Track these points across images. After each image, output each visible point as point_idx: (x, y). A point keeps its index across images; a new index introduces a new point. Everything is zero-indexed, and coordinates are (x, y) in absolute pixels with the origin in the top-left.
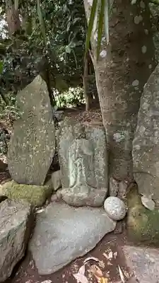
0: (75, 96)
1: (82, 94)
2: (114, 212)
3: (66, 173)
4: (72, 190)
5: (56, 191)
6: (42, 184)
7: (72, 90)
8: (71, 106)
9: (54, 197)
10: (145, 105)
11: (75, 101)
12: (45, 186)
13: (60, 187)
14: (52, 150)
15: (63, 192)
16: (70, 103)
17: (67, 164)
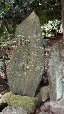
0: (53, 27)
1: (59, 25)
3: (53, 88)
4: (59, 102)
5: (44, 102)
6: (33, 96)
7: (51, 22)
8: (50, 35)
9: (43, 108)
11: (53, 31)
12: (36, 98)
13: (48, 100)
14: (42, 70)
15: (51, 103)
16: (49, 33)
17: (55, 81)
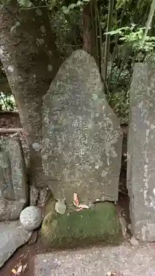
2: (27, 223)
10: (46, 119)
